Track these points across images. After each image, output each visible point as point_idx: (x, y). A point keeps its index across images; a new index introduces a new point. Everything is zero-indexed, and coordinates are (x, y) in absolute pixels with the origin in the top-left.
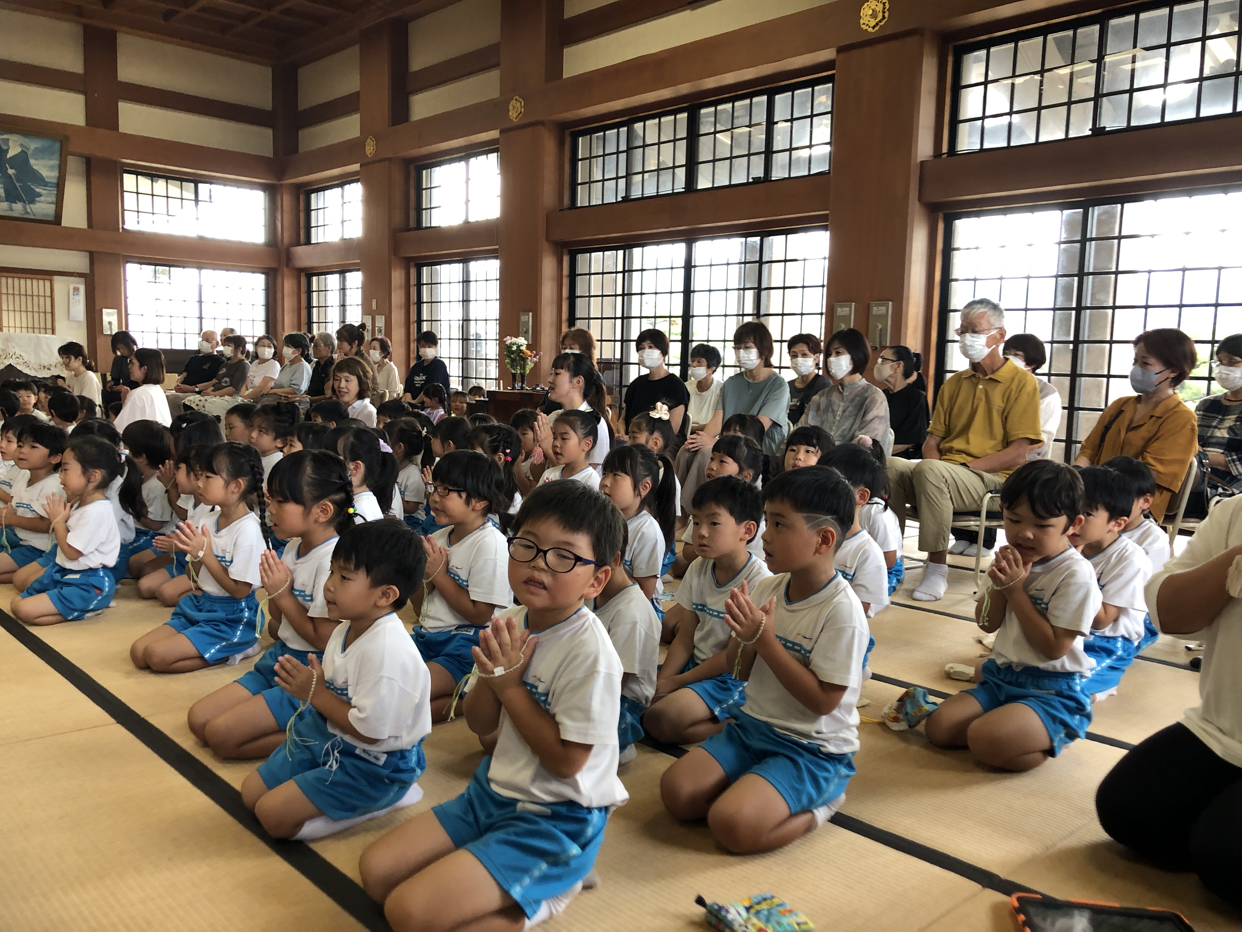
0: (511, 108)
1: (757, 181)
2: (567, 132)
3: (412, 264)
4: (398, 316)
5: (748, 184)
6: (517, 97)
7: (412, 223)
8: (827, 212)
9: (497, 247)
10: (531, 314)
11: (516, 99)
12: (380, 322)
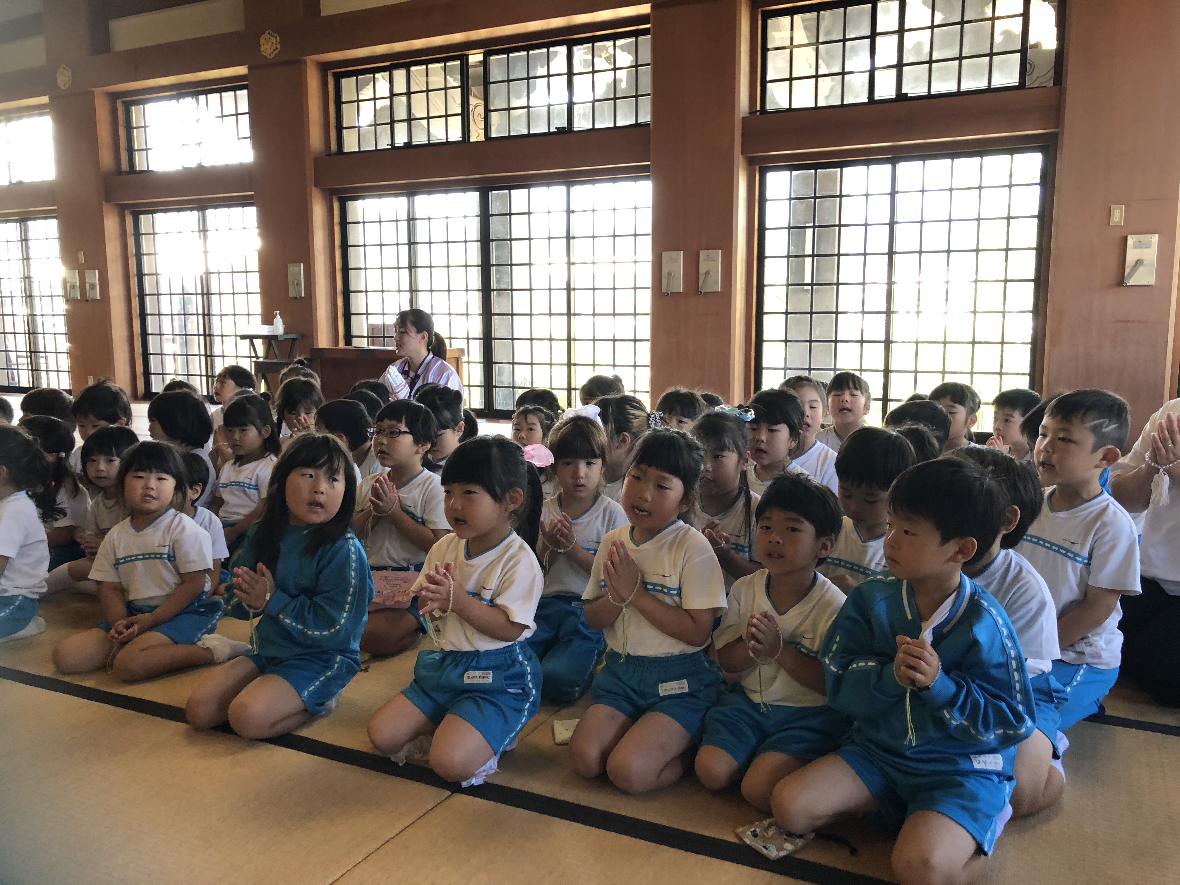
0: (262, 41)
1: (560, 130)
2: (330, 73)
3: (127, 212)
4: (114, 270)
5: (549, 133)
6: (271, 32)
7: (125, 166)
8: (649, 163)
9: (253, 193)
10: (302, 265)
11: (269, 33)
12: (93, 277)
